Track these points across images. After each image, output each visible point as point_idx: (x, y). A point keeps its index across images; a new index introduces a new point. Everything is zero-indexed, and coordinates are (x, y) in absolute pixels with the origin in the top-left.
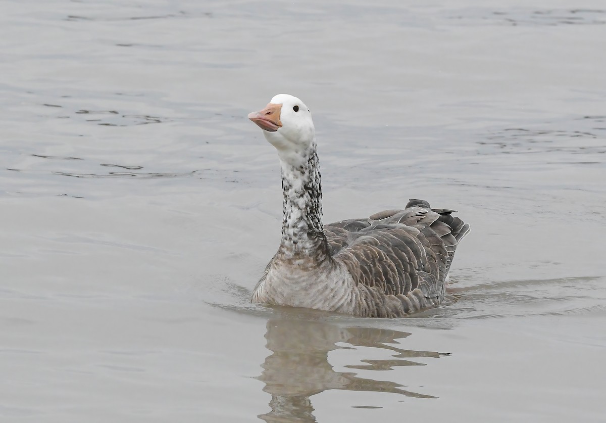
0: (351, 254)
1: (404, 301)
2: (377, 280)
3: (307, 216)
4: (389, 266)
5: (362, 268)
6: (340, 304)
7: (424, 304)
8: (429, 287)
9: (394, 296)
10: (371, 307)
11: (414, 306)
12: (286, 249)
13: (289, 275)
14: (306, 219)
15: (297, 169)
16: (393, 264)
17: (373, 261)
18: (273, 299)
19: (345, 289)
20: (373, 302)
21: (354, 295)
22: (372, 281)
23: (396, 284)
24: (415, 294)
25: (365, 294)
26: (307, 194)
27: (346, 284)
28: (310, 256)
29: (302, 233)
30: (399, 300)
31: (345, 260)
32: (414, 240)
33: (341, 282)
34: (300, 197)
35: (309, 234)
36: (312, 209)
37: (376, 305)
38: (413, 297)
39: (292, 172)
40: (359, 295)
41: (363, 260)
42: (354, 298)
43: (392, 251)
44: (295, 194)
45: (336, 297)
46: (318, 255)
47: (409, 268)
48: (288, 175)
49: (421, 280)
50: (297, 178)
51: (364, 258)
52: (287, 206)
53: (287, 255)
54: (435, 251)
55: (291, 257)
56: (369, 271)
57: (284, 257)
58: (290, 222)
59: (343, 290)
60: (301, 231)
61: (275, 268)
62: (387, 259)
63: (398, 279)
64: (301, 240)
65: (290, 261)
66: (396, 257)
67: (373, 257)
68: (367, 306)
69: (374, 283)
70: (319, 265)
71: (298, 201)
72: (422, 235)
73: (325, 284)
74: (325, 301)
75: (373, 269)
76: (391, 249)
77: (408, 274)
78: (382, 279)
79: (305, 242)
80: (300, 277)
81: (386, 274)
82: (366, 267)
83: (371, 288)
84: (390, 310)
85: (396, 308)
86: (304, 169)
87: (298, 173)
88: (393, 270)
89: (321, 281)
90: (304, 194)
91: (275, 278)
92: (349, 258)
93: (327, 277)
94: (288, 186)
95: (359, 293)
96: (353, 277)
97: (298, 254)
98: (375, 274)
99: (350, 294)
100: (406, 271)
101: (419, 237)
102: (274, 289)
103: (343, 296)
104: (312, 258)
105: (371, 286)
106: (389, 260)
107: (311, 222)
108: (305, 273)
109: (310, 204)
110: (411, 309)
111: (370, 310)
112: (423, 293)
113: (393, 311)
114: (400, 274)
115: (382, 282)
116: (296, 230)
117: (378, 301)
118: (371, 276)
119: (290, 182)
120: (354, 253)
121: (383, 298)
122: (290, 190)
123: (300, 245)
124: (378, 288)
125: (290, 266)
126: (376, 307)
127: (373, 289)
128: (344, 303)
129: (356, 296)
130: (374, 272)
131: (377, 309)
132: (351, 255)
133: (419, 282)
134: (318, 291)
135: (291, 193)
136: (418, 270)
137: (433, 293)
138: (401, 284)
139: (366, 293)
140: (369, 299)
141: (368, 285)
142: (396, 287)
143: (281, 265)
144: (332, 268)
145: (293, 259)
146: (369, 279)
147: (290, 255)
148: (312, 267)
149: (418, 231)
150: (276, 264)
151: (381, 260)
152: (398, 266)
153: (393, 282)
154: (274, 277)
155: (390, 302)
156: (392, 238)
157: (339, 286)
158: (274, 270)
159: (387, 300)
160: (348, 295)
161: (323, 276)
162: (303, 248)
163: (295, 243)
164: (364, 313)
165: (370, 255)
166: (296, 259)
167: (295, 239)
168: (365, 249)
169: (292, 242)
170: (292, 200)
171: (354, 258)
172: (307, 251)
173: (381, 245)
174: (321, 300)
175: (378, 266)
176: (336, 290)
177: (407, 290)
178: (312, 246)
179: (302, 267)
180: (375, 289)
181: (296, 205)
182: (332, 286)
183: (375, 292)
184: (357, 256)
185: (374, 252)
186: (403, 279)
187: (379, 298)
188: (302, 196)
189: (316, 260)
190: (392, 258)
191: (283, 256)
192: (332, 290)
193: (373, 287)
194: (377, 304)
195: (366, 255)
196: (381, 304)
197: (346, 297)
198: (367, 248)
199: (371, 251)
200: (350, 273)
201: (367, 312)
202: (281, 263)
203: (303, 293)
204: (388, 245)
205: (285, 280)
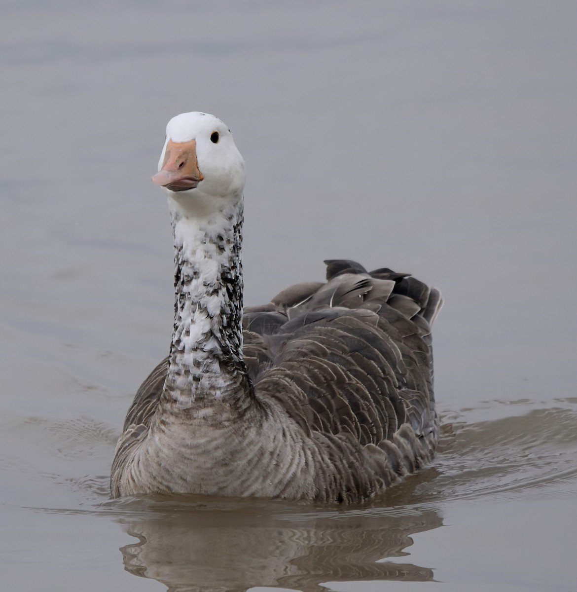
0: (287, 379)
1: (390, 451)
2: (343, 422)
3: (221, 331)
4: (358, 390)
5: (312, 402)
6: (290, 475)
7: (419, 452)
8: (420, 416)
9: (374, 445)
10: (343, 472)
11: (406, 457)
12: (179, 392)
13: (189, 442)
14: (219, 335)
15: (211, 241)
16: (361, 386)
17: (329, 387)
18: (168, 487)
19: (291, 447)
20: (345, 462)
21: (309, 453)
22: (335, 424)
23: (375, 421)
24: (404, 435)
25: (328, 449)
26: (224, 290)
27: (289, 437)
28: (224, 400)
29: (209, 361)
30: (382, 451)
31: (278, 395)
32: (376, 333)
33: (280, 436)
34: (212, 295)
35: (224, 364)
36: (230, 318)
37: (350, 467)
38: (402, 440)
39: (202, 247)
40: (318, 452)
41: (312, 388)
42: (310, 459)
43: (353, 362)
44: (203, 289)
45: (282, 466)
46: (239, 399)
47: (387, 387)
48: (194, 253)
49: (408, 406)
50: (210, 257)
51: (312, 384)
52: (182, 314)
53: (181, 403)
54: (412, 348)
55: (190, 405)
56: (326, 407)
57: (176, 408)
58: (188, 342)
59: (289, 448)
60: (208, 358)
61: (163, 432)
62: (350, 379)
63: (375, 412)
64: (208, 374)
65: (187, 413)
66: (362, 371)
67: (326, 379)
68: (335, 471)
69: (340, 427)
70: (241, 416)
71: (207, 302)
72: (384, 320)
73: (257, 447)
74: (265, 478)
75: (332, 402)
76: (349, 358)
77: (388, 399)
78: (350, 417)
79: (217, 377)
80: (209, 442)
81: (356, 406)
82: (320, 401)
83: (335, 437)
84: (373, 472)
85: (380, 466)
86: (225, 242)
87: (213, 247)
88: (365, 398)
89: (251, 443)
90: (221, 289)
91: (165, 450)
92: (285, 388)
93: (259, 434)
94: (191, 273)
95: (316, 449)
96: (298, 423)
97: (201, 399)
98: (337, 410)
99: (302, 452)
100: (383, 393)
101: (381, 326)
102: (167, 471)
103: (292, 460)
104: (228, 405)
105: (335, 434)
106: (355, 380)
107: (227, 342)
108: (218, 433)
109: (228, 310)
110: (402, 463)
111: (342, 478)
112: (414, 430)
113: (376, 473)
114: (377, 402)
115: (352, 422)
116: (200, 355)
117: (352, 458)
118: (331, 416)
119: (197, 266)
120: (292, 378)
121: (359, 452)
122: (194, 282)
123: (205, 382)
124: (347, 434)
125: (188, 422)
126: (350, 471)
127: (340, 439)
128: (296, 471)
129: (313, 454)
130: (334, 406)
131: (353, 475)
132: (286, 381)
133: (406, 409)
134: (250, 462)
135: (196, 288)
136: (400, 388)
137: (427, 426)
138: (382, 419)
139: (329, 447)
140: (337, 457)
141: (329, 432)
142: (377, 428)
143: (173, 423)
144: (262, 417)
145: (192, 408)
146: (329, 421)
147: (187, 403)
148: (229, 420)
149: (374, 314)
150: (163, 422)
151: (340, 382)
152: (370, 388)
153: (369, 419)
154: (162, 448)
155: (370, 457)
156: (343, 337)
157: (280, 445)
158: (162, 435)
159: (366, 454)
160: (300, 456)
161: (252, 434)
162: (212, 387)
163: (197, 379)
164: (334, 484)
165: (320, 375)
166: (200, 408)
167: (198, 372)
168: (308, 366)
169: (191, 378)
170: (196, 300)
171: (295, 388)
172: (218, 392)
173: (331, 354)
174: (257, 478)
175: (340, 394)
176: (278, 452)
177: (392, 429)
178: (228, 383)
179: (210, 422)
180: (344, 438)
181: (204, 309)
182: (271, 446)
183: (344, 443)
184: (300, 382)
185: (325, 370)
186: (383, 410)
187: (352, 454)
188: (216, 292)
189: (235, 407)
190: (357, 374)
191: (174, 405)
192: (272, 453)
193: (339, 435)
194: (351, 465)
195: (314, 377)
196: (357, 464)
197: (296, 461)
198: (311, 363)
199: (320, 368)
200: (291, 416)
201: (338, 481)
202: (172, 419)
203: (221, 471)
204: (344, 351)
205: (183, 450)
